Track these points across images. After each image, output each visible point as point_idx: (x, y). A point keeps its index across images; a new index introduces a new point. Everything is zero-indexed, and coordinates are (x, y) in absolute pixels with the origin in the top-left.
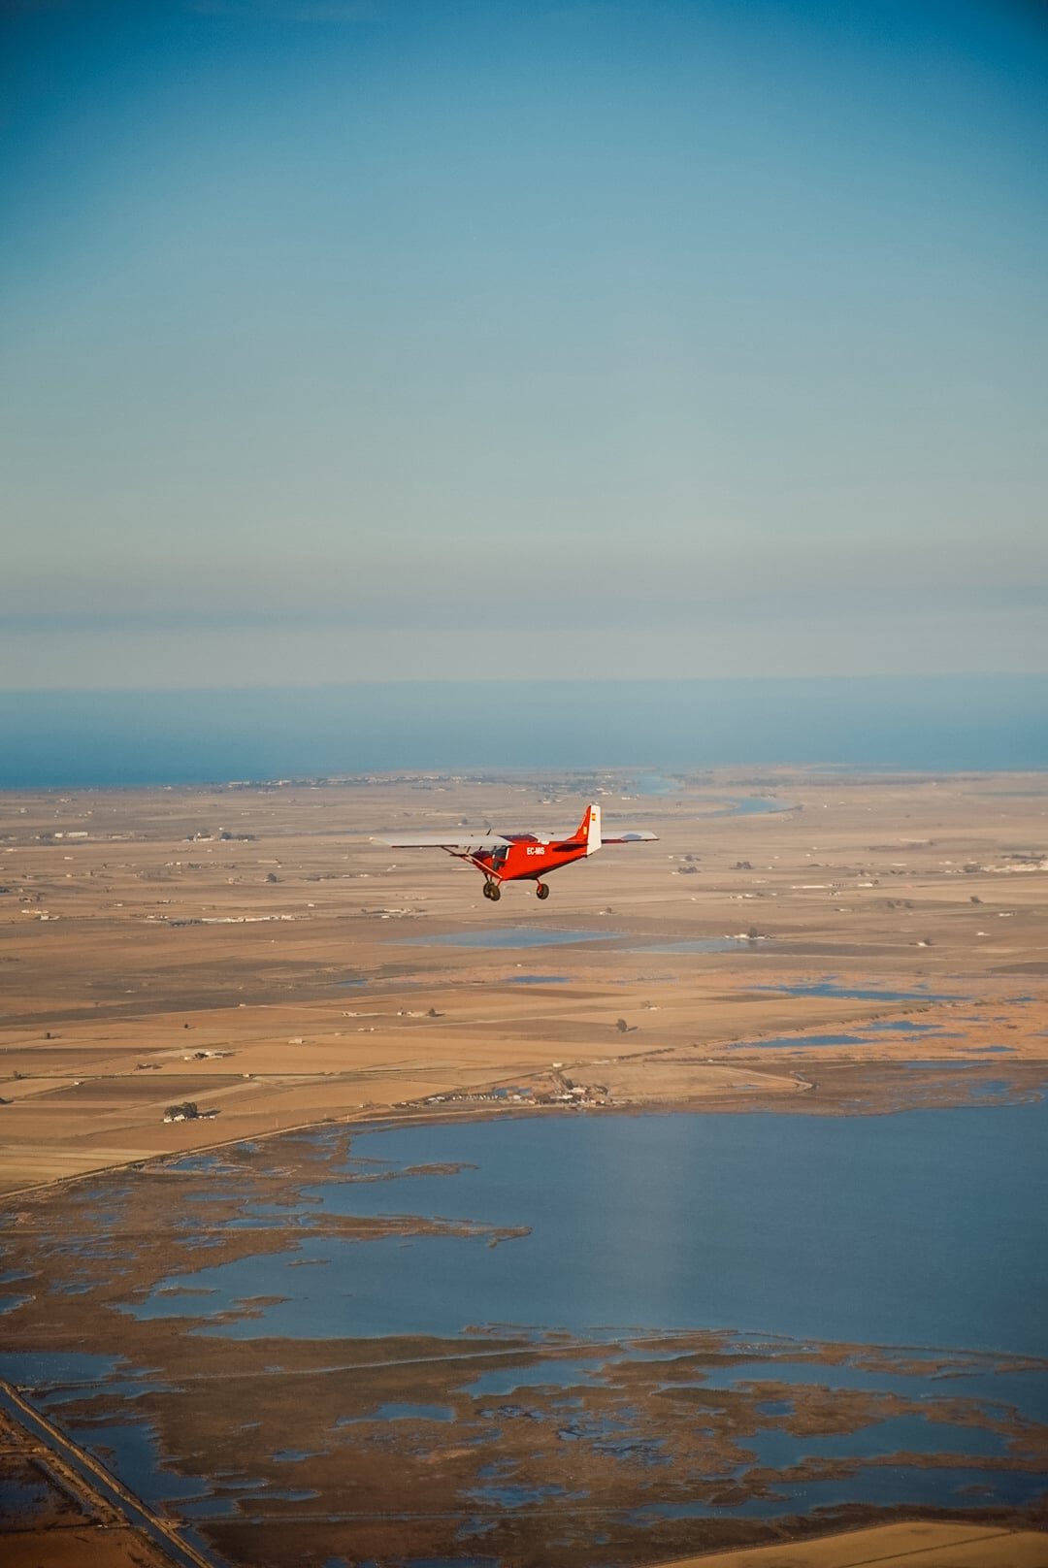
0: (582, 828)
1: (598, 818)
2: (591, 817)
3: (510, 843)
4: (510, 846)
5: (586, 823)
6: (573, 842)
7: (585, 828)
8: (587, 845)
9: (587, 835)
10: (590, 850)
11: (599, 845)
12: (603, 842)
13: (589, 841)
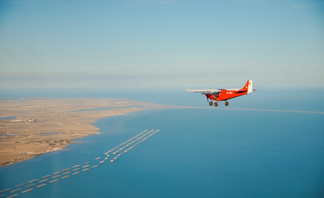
0: (246, 86)
1: (251, 83)
2: (249, 83)
3: (221, 91)
4: (221, 92)
5: (247, 85)
6: (242, 90)
7: (247, 87)
8: (247, 91)
9: (247, 89)
10: (248, 92)
11: (252, 91)
12: (253, 90)
13: (248, 90)
